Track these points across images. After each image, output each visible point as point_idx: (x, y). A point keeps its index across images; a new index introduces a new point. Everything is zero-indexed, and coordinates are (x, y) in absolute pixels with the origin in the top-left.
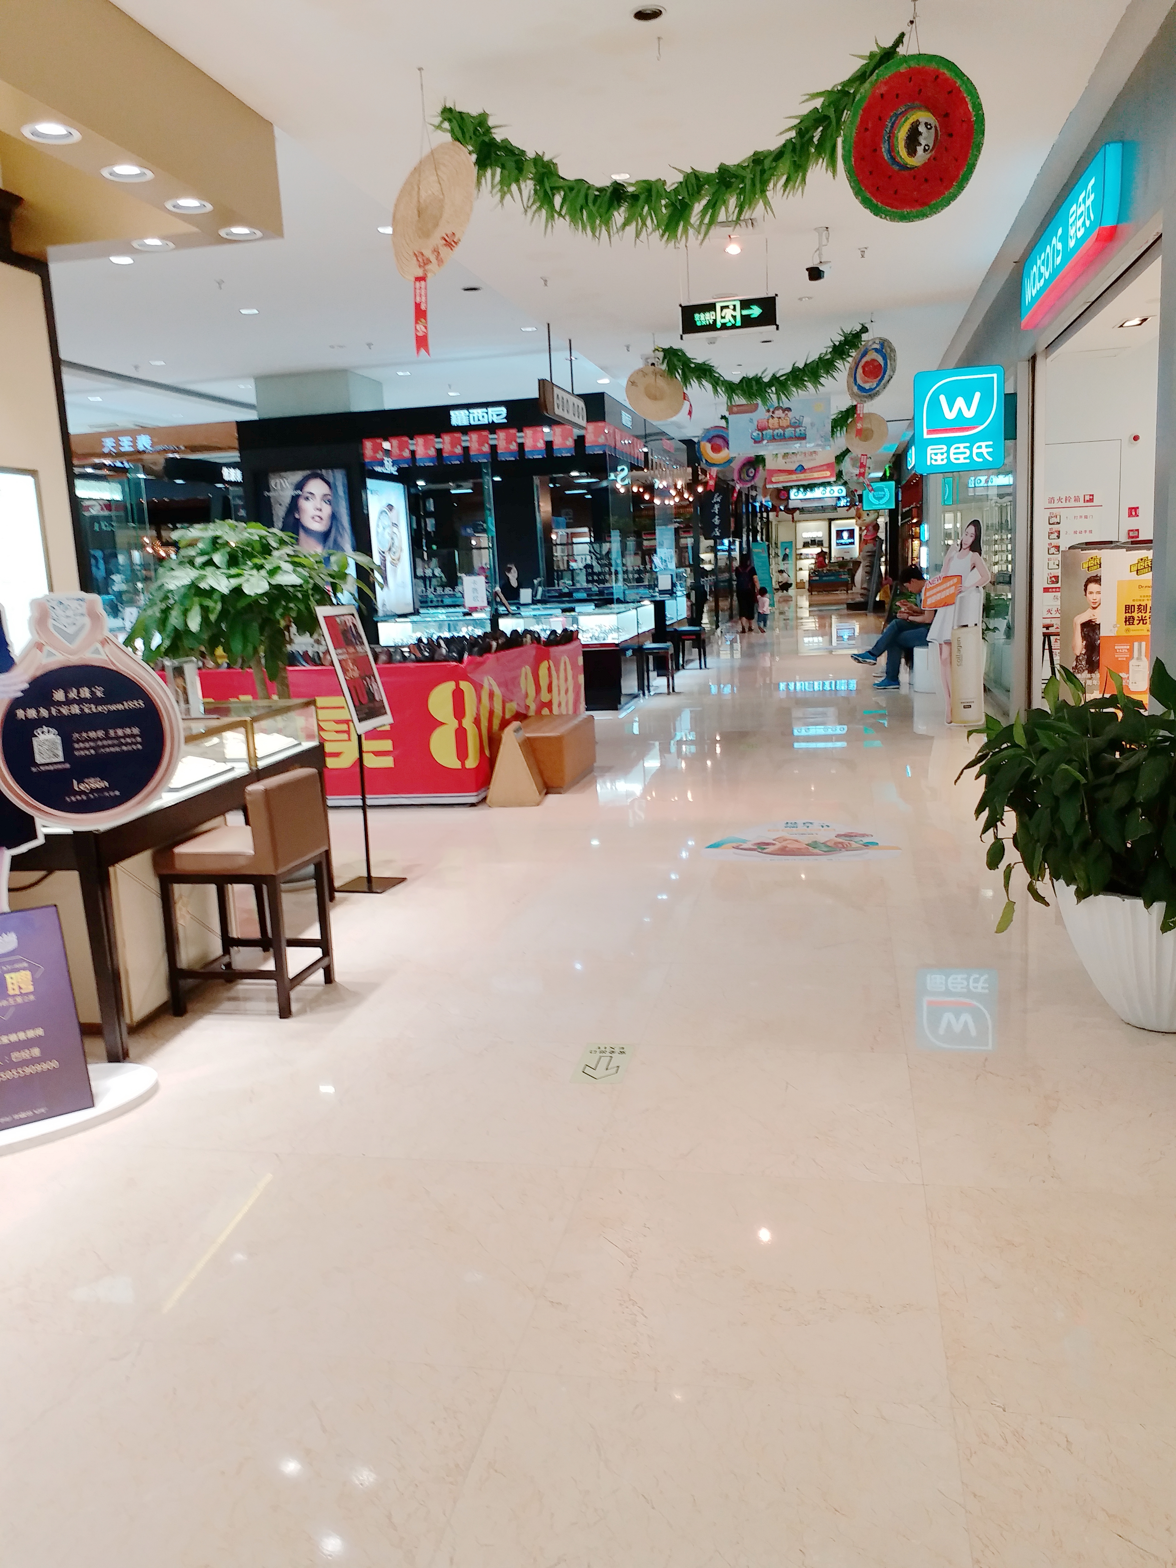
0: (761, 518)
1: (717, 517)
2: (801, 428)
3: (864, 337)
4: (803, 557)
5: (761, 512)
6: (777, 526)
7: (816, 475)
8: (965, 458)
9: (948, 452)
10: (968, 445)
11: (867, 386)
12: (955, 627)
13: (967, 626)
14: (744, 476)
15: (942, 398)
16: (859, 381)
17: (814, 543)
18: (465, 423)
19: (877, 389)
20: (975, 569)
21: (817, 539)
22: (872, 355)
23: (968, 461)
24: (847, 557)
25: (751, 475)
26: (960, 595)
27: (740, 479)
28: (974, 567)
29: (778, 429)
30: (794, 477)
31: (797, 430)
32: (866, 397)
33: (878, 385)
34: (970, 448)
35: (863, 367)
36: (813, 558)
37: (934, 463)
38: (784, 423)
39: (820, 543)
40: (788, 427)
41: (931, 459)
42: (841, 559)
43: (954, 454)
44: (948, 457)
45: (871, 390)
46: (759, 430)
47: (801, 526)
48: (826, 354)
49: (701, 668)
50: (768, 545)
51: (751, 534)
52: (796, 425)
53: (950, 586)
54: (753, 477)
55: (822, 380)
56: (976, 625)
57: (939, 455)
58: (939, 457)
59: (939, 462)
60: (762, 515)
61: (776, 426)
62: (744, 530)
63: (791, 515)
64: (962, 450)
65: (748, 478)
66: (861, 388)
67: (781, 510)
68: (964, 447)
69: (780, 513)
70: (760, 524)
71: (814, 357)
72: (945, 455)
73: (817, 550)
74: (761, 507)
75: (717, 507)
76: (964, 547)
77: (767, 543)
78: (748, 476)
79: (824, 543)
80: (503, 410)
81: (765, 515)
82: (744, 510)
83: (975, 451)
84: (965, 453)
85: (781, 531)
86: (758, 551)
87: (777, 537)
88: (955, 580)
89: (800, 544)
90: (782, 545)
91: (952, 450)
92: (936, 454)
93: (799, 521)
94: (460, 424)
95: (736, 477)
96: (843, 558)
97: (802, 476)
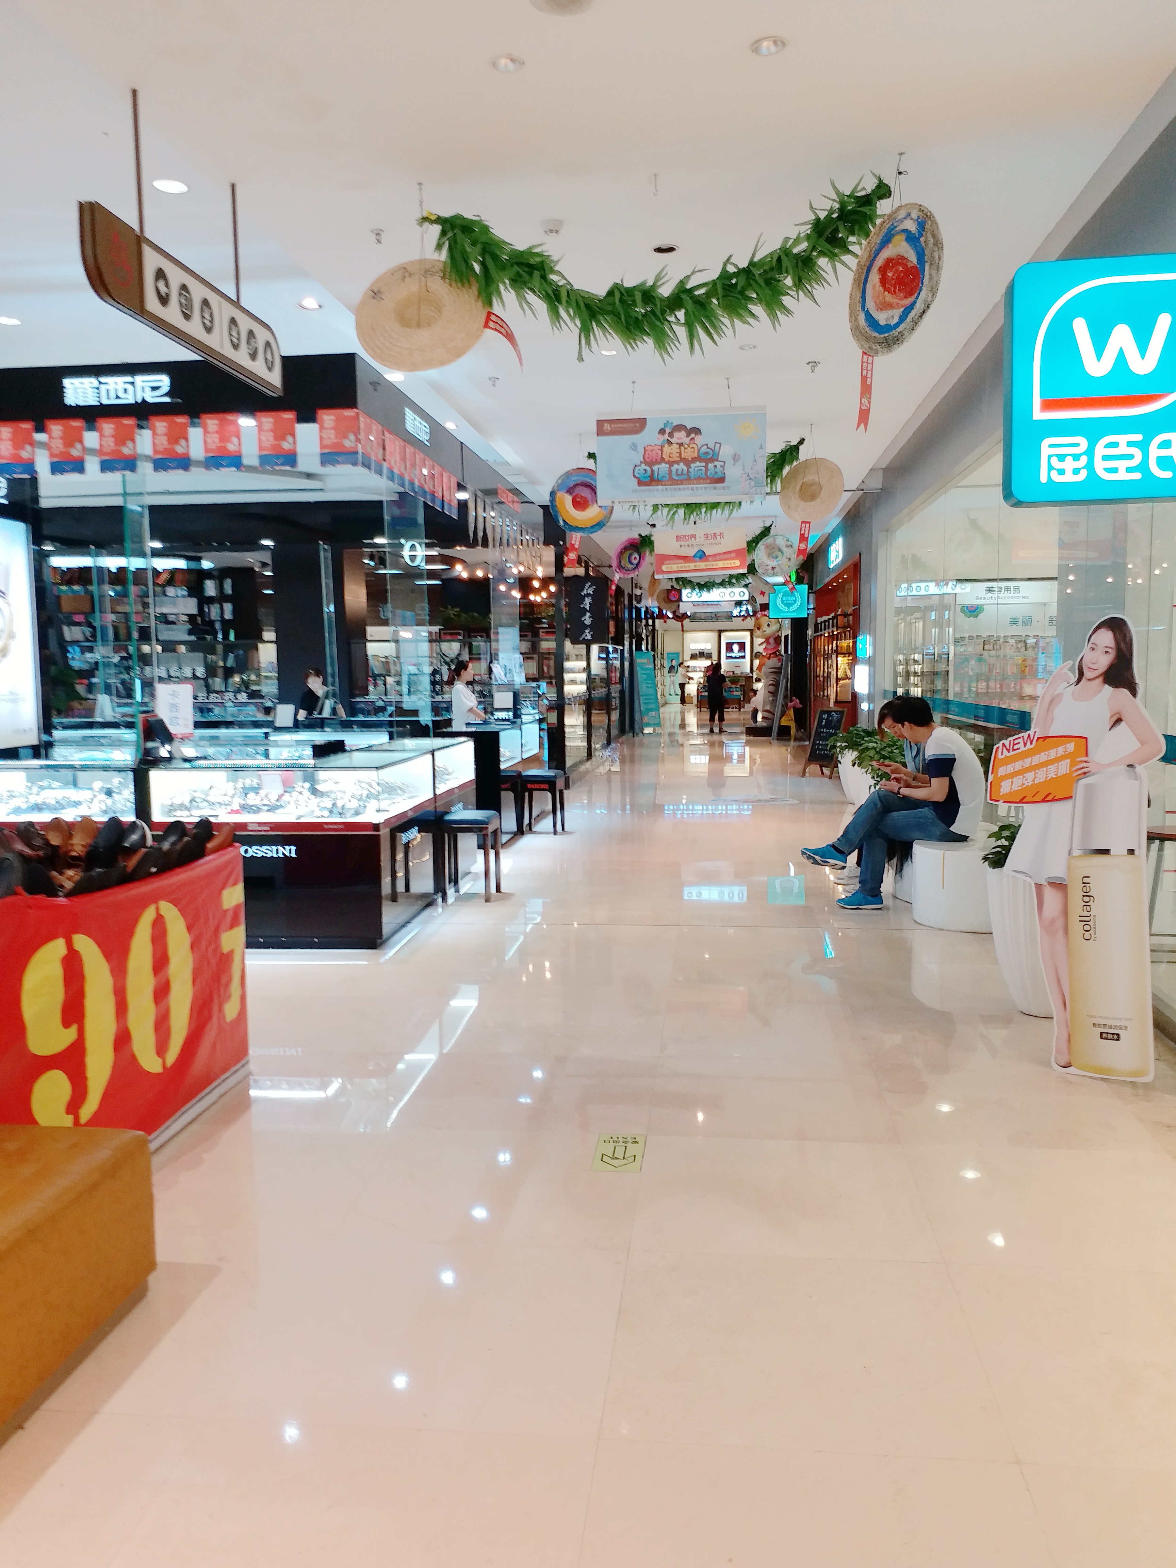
0: (647, 625)
1: (588, 614)
2: (716, 463)
3: (884, 207)
4: (690, 669)
5: (646, 619)
6: (663, 635)
7: (721, 564)
8: (1129, 470)
9: (1090, 452)
10: (1138, 437)
11: (882, 318)
12: (1076, 852)
13: (1106, 852)
14: (625, 563)
15: (1080, 326)
16: (870, 305)
17: (702, 655)
18: (92, 401)
19: (899, 329)
20: (1123, 724)
21: (706, 652)
22: (900, 248)
23: (1137, 476)
24: (738, 672)
25: (635, 562)
26: (1083, 782)
27: (620, 567)
28: (1119, 721)
29: (677, 463)
30: (692, 566)
31: (711, 466)
32: (880, 344)
33: (902, 319)
34: (1144, 446)
35: (883, 270)
36: (701, 671)
37: (1056, 477)
38: (688, 454)
39: (709, 656)
40: (694, 460)
41: (1050, 468)
42: (732, 674)
43: (1105, 458)
44: (1090, 466)
45: (888, 328)
46: (645, 462)
47: (689, 636)
48: (797, 241)
49: (555, 832)
50: (654, 655)
51: (634, 641)
52: (709, 457)
53: (1058, 760)
54: (638, 564)
55: (786, 300)
56: (1131, 852)
57: (1069, 459)
58: (1069, 464)
59: (1069, 477)
60: (647, 622)
61: (675, 457)
62: (627, 636)
63: (680, 623)
64: (1123, 450)
65: (630, 566)
66: (871, 320)
67: (669, 618)
68: (1130, 444)
69: (668, 620)
70: (644, 631)
71: (770, 246)
72: (1084, 460)
73: (708, 663)
74: (646, 612)
75: (588, 601)
76: (1088, 674)
77: (653, 653)
78: (631, 563)
79: (713, 656)
80: (164, 381)
81: (650, 622)
82: (626, 615)
83: (1155, 452)
84: (1131, 457)
85: (668, 643)
86: (643, 660)
87: (663, 648)
88: (1071, 746)
89: (687, 656)
90: (668, 657)
91: (1100, 450)
92: (1062, 458)
93: (687, 631)
94: (82, 403)
95: (614, 563)
96: (733, 673)
97: (702, 565)
